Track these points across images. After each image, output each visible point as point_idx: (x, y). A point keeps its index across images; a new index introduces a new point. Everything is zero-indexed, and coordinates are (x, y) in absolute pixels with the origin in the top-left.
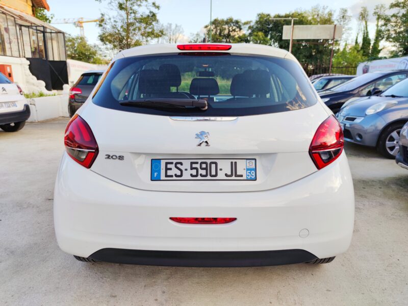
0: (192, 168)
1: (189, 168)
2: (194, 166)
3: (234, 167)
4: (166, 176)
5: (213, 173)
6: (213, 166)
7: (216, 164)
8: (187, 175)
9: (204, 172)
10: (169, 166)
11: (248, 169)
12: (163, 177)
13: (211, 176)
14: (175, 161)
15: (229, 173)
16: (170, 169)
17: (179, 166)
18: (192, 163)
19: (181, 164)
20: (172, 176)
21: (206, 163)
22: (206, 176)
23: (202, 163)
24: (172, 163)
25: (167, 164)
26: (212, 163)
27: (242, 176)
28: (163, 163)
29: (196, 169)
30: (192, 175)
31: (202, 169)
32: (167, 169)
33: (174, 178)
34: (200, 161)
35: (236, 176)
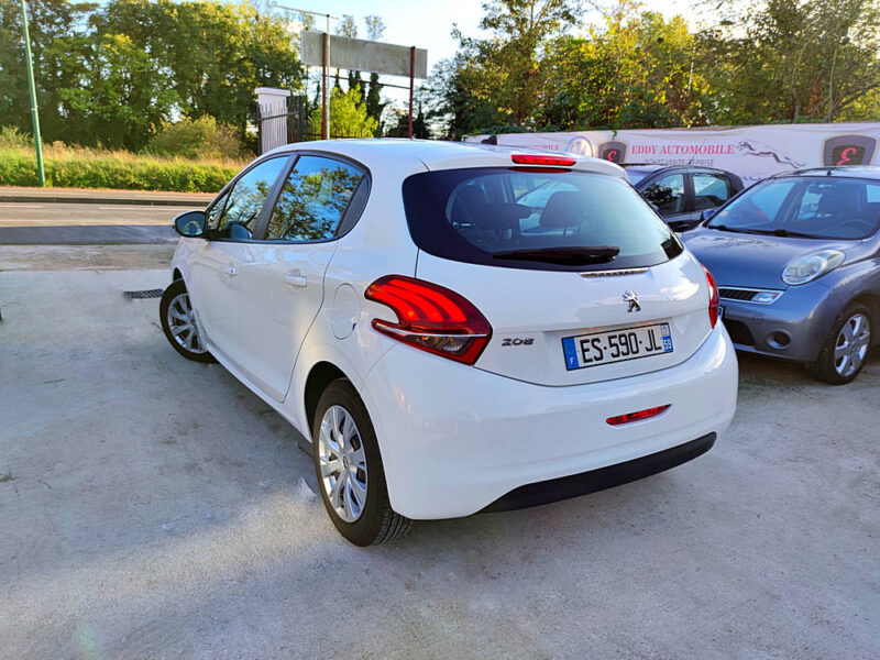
0: (611, 345)
1: (608, 345)
2: (613, 341)
3: (651, 334)
4: (586, 361)
5: (635, 350)
6: (632, 337)
7: (634, 334)
8: (607, 357)
9: (623, 349)
10: (586, 346)
11: (664, 338)
12: (581, 364)
13: (633, 353)
14: (590, 338)
15: (649, 347)
16: (588, 350)
17: (596, 343)
18: (610, 338)
19: (598, 340)
20: (591, 360)
21: (624, 336)
22: (628, 354)
23: (620, 336)
24: (588, 341)
25: (582, 342)
26: (630, 335)
27: (660, 348)
28: (577, 341)
29: (616, 345)
30: (613, 356)
31: (622, 344)
32: (584, 351)
33: (595, 362)
34: (617, 334)
35: (656, 349)
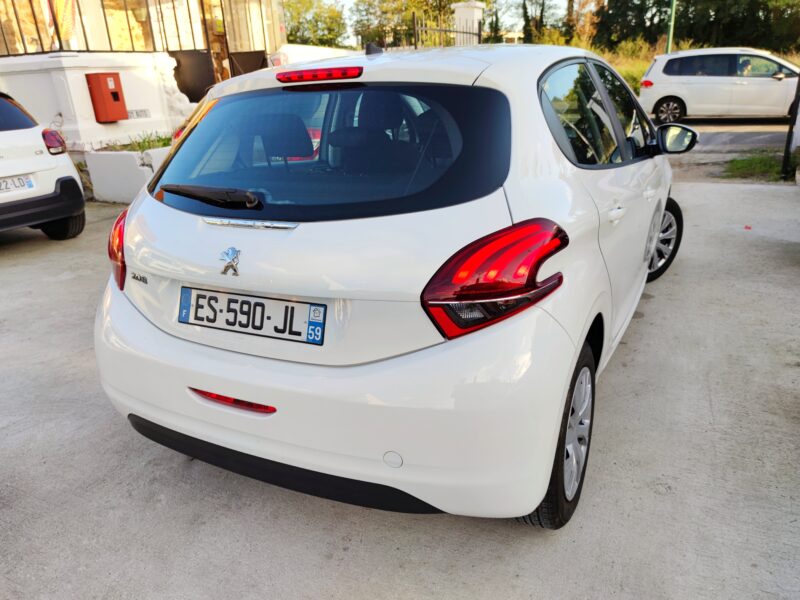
0: (229, 310)
1: (225, 309)
2: (233, 306)
3: (289, 314)
4: (197, 318)
5: (258, 323)
6: (259, 309)
7: (262, 305)
8: (220, 322)
9: (243, 319)
10: (202, 302)
11: (311, 323)
12: (192, 319)
13: (254, 327)
14: (209, 294)
15: (281, 327)
16: (202, 307)
17: (213, 302)
18: (230, 301)
19: (216, 300)
20: (202, 319)
21: (248, 303)
22: (246, 326)
23: (243, 303)
24: (204, 297)
25: (199, 297)
26: (257, 304)
27: (299, 334)
28: (194, 294)
29: (235, 311)
30: (228, 322)
31: (243, 313)
32: (199, 306)
33: (205, 323)
34: (241, 299)
35: (291, 333)
